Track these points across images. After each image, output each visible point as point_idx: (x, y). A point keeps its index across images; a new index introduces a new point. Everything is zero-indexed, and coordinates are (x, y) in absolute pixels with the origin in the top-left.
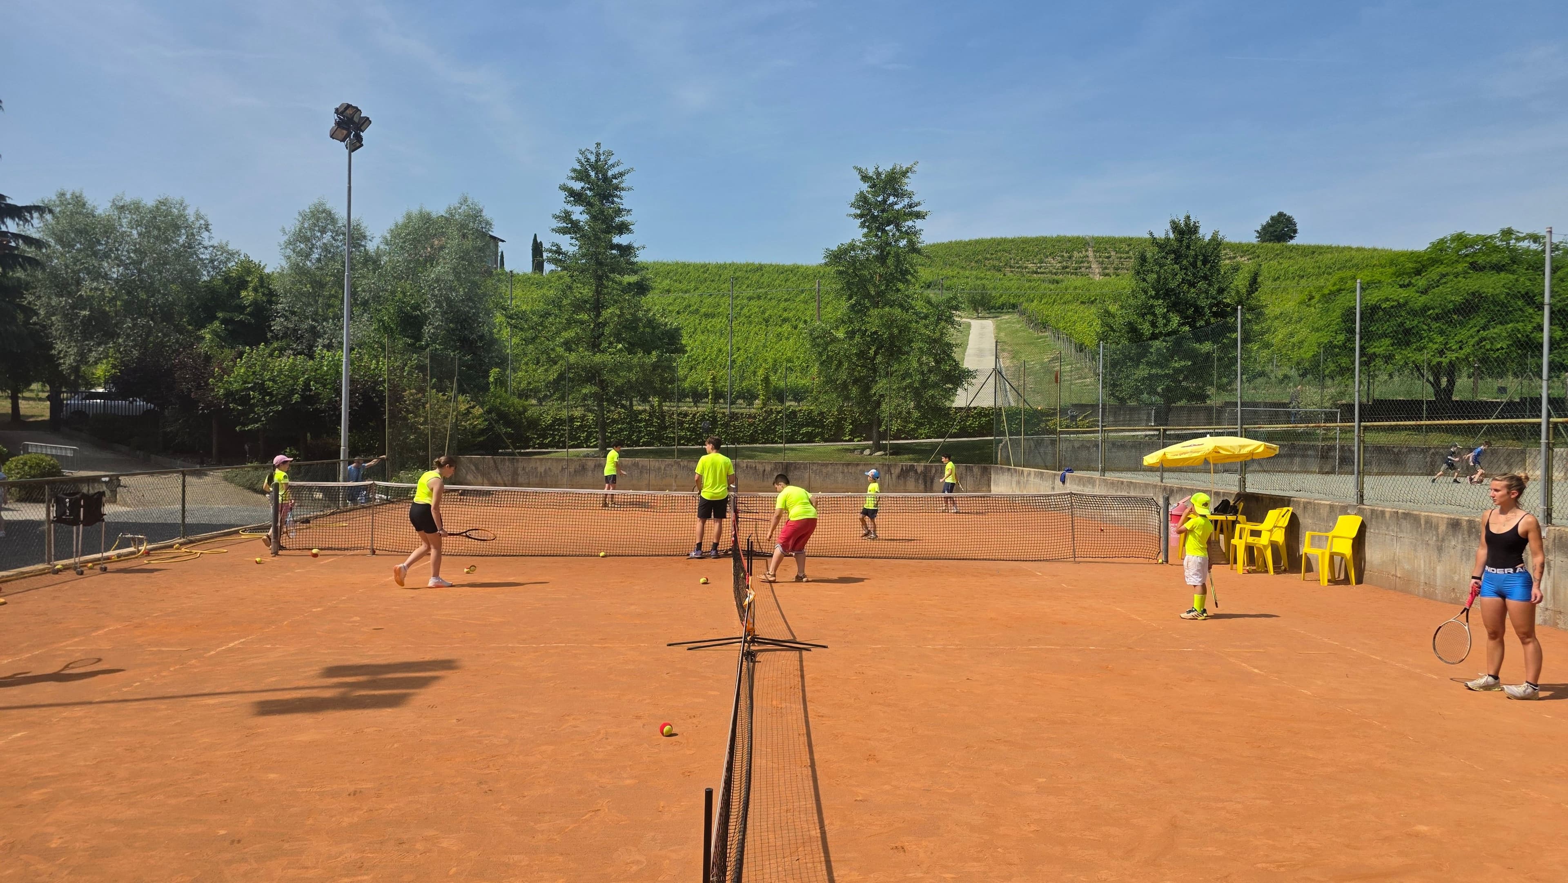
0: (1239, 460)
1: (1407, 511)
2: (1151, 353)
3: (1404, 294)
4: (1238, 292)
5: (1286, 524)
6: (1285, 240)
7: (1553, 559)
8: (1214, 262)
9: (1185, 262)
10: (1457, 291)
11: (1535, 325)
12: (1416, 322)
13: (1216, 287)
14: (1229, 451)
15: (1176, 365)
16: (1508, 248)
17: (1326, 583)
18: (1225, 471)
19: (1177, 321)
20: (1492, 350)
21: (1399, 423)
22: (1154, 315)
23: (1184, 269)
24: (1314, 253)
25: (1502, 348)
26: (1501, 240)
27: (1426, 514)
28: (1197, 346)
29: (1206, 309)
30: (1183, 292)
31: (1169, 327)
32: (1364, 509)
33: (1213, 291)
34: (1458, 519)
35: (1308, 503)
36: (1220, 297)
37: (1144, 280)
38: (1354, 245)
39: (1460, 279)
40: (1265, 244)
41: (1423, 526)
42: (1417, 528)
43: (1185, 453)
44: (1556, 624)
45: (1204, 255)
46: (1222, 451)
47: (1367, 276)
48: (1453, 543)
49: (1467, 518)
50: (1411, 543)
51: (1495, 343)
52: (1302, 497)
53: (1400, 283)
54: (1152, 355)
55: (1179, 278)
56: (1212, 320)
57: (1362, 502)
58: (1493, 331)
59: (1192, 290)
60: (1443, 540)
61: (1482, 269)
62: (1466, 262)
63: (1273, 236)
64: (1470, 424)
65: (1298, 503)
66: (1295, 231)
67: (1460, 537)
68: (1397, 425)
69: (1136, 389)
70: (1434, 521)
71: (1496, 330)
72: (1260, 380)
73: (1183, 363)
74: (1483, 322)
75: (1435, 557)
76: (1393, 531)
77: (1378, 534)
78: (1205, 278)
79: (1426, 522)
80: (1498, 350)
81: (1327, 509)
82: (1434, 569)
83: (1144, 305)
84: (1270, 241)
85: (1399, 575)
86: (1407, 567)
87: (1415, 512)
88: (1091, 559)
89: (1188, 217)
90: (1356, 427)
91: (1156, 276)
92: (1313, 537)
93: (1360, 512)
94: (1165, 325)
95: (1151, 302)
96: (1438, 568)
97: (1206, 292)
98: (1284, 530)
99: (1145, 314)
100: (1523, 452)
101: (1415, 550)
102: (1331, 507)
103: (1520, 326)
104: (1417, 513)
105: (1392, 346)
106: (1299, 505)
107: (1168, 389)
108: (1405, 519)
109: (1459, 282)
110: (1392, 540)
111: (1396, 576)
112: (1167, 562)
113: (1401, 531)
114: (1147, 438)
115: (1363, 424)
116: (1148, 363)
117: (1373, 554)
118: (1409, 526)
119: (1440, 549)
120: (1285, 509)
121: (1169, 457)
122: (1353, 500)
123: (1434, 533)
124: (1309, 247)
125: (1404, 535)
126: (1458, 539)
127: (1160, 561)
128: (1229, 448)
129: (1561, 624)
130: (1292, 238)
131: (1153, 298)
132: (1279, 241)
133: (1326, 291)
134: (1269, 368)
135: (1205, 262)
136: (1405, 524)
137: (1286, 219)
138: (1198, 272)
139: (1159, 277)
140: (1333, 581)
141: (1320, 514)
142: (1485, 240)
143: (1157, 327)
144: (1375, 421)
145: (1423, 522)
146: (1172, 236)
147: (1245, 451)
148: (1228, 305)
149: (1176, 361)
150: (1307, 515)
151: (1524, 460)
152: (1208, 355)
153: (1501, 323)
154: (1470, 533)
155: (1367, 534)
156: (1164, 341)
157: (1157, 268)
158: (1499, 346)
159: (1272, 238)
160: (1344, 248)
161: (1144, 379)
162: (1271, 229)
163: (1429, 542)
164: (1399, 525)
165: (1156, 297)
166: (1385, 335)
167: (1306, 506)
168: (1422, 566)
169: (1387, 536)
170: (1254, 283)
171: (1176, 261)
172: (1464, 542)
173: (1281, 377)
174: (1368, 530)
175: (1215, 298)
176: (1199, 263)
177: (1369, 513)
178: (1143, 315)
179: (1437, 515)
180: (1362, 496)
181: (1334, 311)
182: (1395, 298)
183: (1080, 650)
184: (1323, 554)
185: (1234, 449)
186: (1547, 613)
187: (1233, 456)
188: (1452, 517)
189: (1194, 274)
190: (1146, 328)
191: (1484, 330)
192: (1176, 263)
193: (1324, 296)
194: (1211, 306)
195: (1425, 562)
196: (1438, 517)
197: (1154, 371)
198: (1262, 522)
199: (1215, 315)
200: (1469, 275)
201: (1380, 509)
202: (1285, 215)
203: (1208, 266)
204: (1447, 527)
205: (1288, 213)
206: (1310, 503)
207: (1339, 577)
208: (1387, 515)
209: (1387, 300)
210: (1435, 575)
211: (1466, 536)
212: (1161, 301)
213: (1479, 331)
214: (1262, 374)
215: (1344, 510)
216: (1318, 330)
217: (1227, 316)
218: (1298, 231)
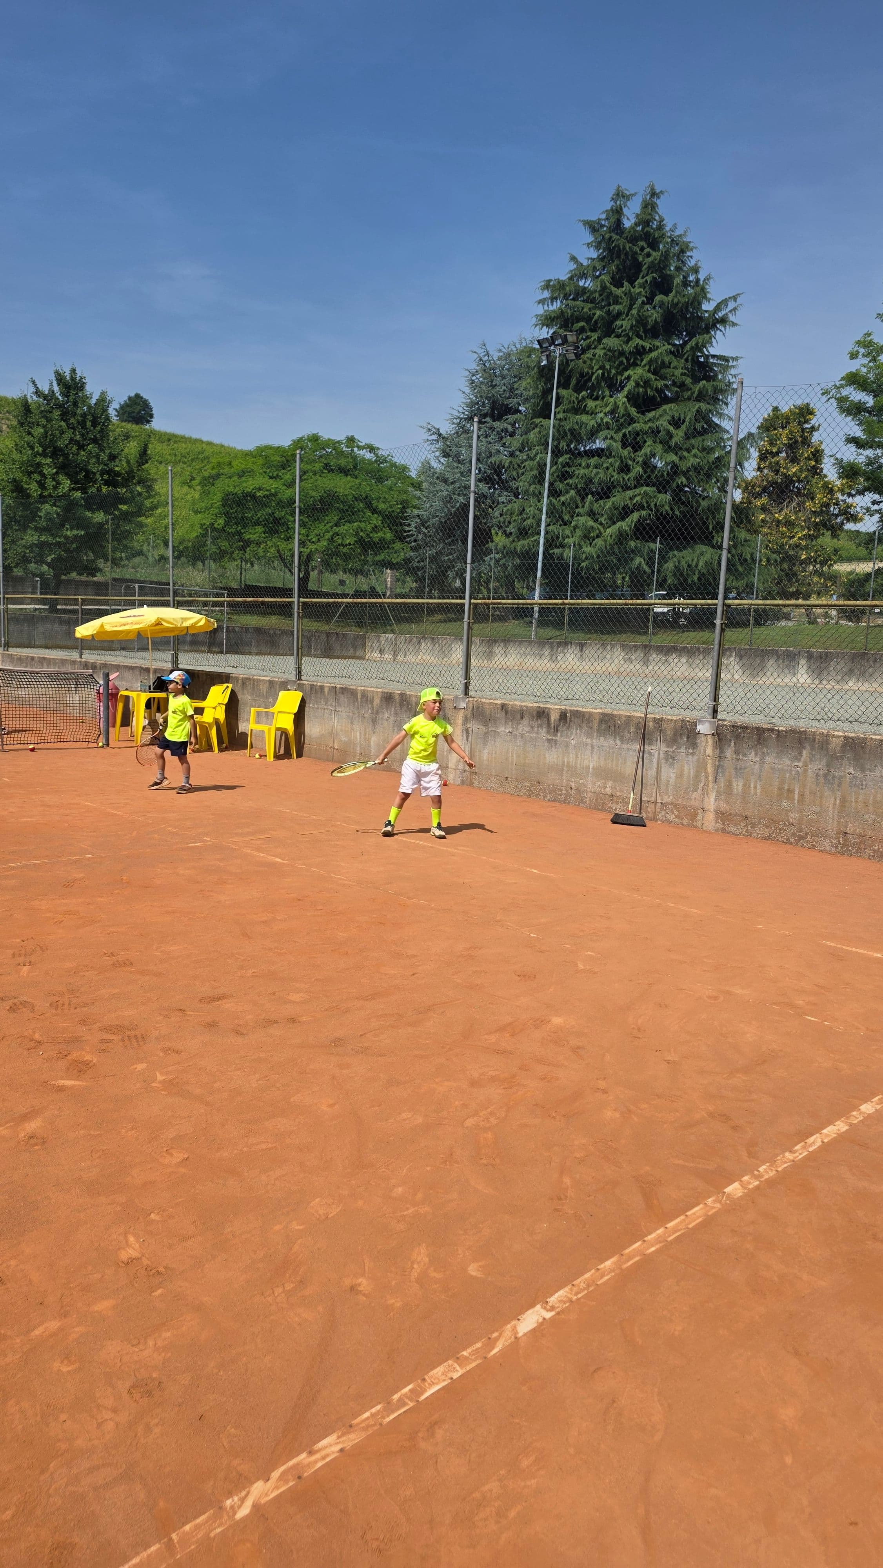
0: (172, 634)
1: (344, 687)
2: (40, 517)
3: (273, 485)
4: (128, 462)
5: (226, 701)
6: (142, 423)
7: (471, 726)
8: (103, 425)
9: (72, 420)
10: (315, 488)
11: (373, 526)
12: (283, 514)
13: (107, 452)
14: (173, 624)
15: (68, 533)
16: (351, 454)
17: (272, 758)
18: (123, 649)
19: (68, 485)
20: (343, 545)
21: (337, 600)
22: (43, 475)
23: (72, 428)
24: (169, 440)
25: (350, 544)
26: (347, 447)
27: (363, 688)
28: (89, 514)
29: (98, 476)
30: (72, 453)
31: (60, 490)
32: (304, 684)
33: (104, 457)
34: (391, 693)
35: (247, 679)
36: (111, 465)
37: (29, 433)
38: (205, 439)
39: (317, 476)
40: (124, 424)
41: (359, 700)
42: (354, 702)
43: (124, 625)
44: (471, 784)
45: (93, 416)
46: (163, 623)
47: (242, 464)
48: (387, 715)
49: (399, 692)
50: (348, 716)
51: (345, 539)
52: (239, 672)
53: (271, 474)
54: (41, 520)
55: (68, 435)
56: (104, 489)
57: (300, 678)
58: (342, 529)
59: (83, 453)
60: (377, 713)
61: (332, 471)
62: (321, 462)
63: (131, 417)
64: (402, 603)
65: (237, 679)
66: (151, 416)
67: (393, 710)
68: (335, 603)
69: (24, 556)
70: (369, 695)
71: (345, 528)
72: (137, 560)
73: (75, 532)
74: (336, 518)
75: (369, 730)
76: (331, 705)
77: (317, 708)
78: (95, 441)
79: (363, 696)
80: (346, 545)
81: (267, 685)
82: (369, 740)
83: (30, 463)
84: (129, 421)
85: (336, 747)
86: (344, 738)
87: (352, 687)
88: (22, 747)
89: (73, 371)
90: (296, 603)
91: (42, 430)
92: (258, 714)
93: (300, 688)
94: (55, 488)
95: (38, 459)
96: (373, 739)
97: (97, 457)
98: (224, 707)
99: (32, 472)
100: (364, 637)
101: (352, 723)
102: (271, 683)
103: (363, 525)
104: (354, 687)
105: (264, 533)
106: (237, 681)
107: (59, 559)
108: (343, 693)
109: (317, 480)
110: (331, 714)
111: (334, 748)
112: (108, 745)
113: (339, 705)
114: (37, 612)
115: (301, 600)
116: (36, 529)
117: (312, 729)
118: (346, 700)
119: (374, 721)
120: (225, 685)
121: (108, 628)
122: (292, 677)
123: (370, 706)
124: (166, 434)
125: (343, 709)
126: (391, 711)
127: (101, 744)
128: (172, 621)
129: (476, 783)
130: (148, 422)
131: (40, 455)
132: (137, 423)
133: (206, 474)
134: (145, 548)
135: (95, 423)
136: (343, 698)
137: (143, 402)
138: (88, 434)
139: (46, 432)
140: (277, 757)
141: (259, 690)
142: (335, 444)
143: (46, 489)
144: (314, 598)
145: (359, 696)
146: (56, 388)
147: (187, 624)
148: (118, 474)
149: (67, 529)
150: (246, 692)
151: (364, 645)
152: (101, 525)
153: (349, 522)
154: (401, 705)
155: (307, 709)
156: (54, 505)
157: (43, 421)
158: (348, 542)
159: (130, 419)
160: (196, 440)
161: (31, 547)
162: (128, 409)
163: (365, 715)
164: (337, 700)
165: (44, 455)
166: (257, 523)
167: (245, 682)
168: (358, 737)
169: (326, 711)
170: (144, 456)
171: (64, 416)
172: (396, 714)
173: (157, 557)
174: (307, 705)
175: (106, 465)
176: (89, 424)
177: (308, 689)
178: (30, 474)
179: (372, 689)
180: (300, 672)
181: (216, 495)
182: (268, 488)
183: (76, 861)
184: (269, 729)
185: (177, 622)
186: (465, 774)
187: (175, 629)
188: (386, 691)
189: (82, 435)
190: (33, 488)
191: (336, 525)
192: (62, 419)
193: (204, 478)
194: (102, 473)
195: (360, 733)
196: (373, 691)
197: (43, 538)
198: (204, 698)
199: (107, 483)
200: (325, 475)
201: (319, 684)
202: (142, 398)
203: (98, 428)
204: (381, 701)
205: (145, 396)
206: (249, 679)
207: (279, 752)
208: (326, 690)
209: (260, 489)
210: (369, 746)
211: (398, 708)
212: (49, 460)
213: (332, 527)
214: (140, 553)
215: (284, 686)
216: (197, 512)
217: (118, 486)
218: (154, 416)
